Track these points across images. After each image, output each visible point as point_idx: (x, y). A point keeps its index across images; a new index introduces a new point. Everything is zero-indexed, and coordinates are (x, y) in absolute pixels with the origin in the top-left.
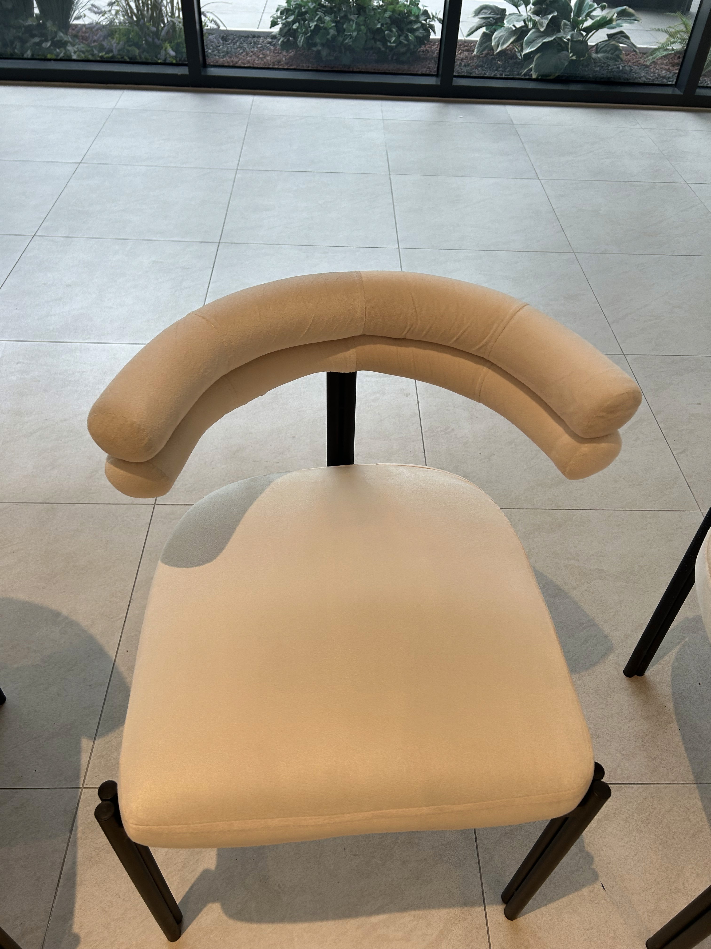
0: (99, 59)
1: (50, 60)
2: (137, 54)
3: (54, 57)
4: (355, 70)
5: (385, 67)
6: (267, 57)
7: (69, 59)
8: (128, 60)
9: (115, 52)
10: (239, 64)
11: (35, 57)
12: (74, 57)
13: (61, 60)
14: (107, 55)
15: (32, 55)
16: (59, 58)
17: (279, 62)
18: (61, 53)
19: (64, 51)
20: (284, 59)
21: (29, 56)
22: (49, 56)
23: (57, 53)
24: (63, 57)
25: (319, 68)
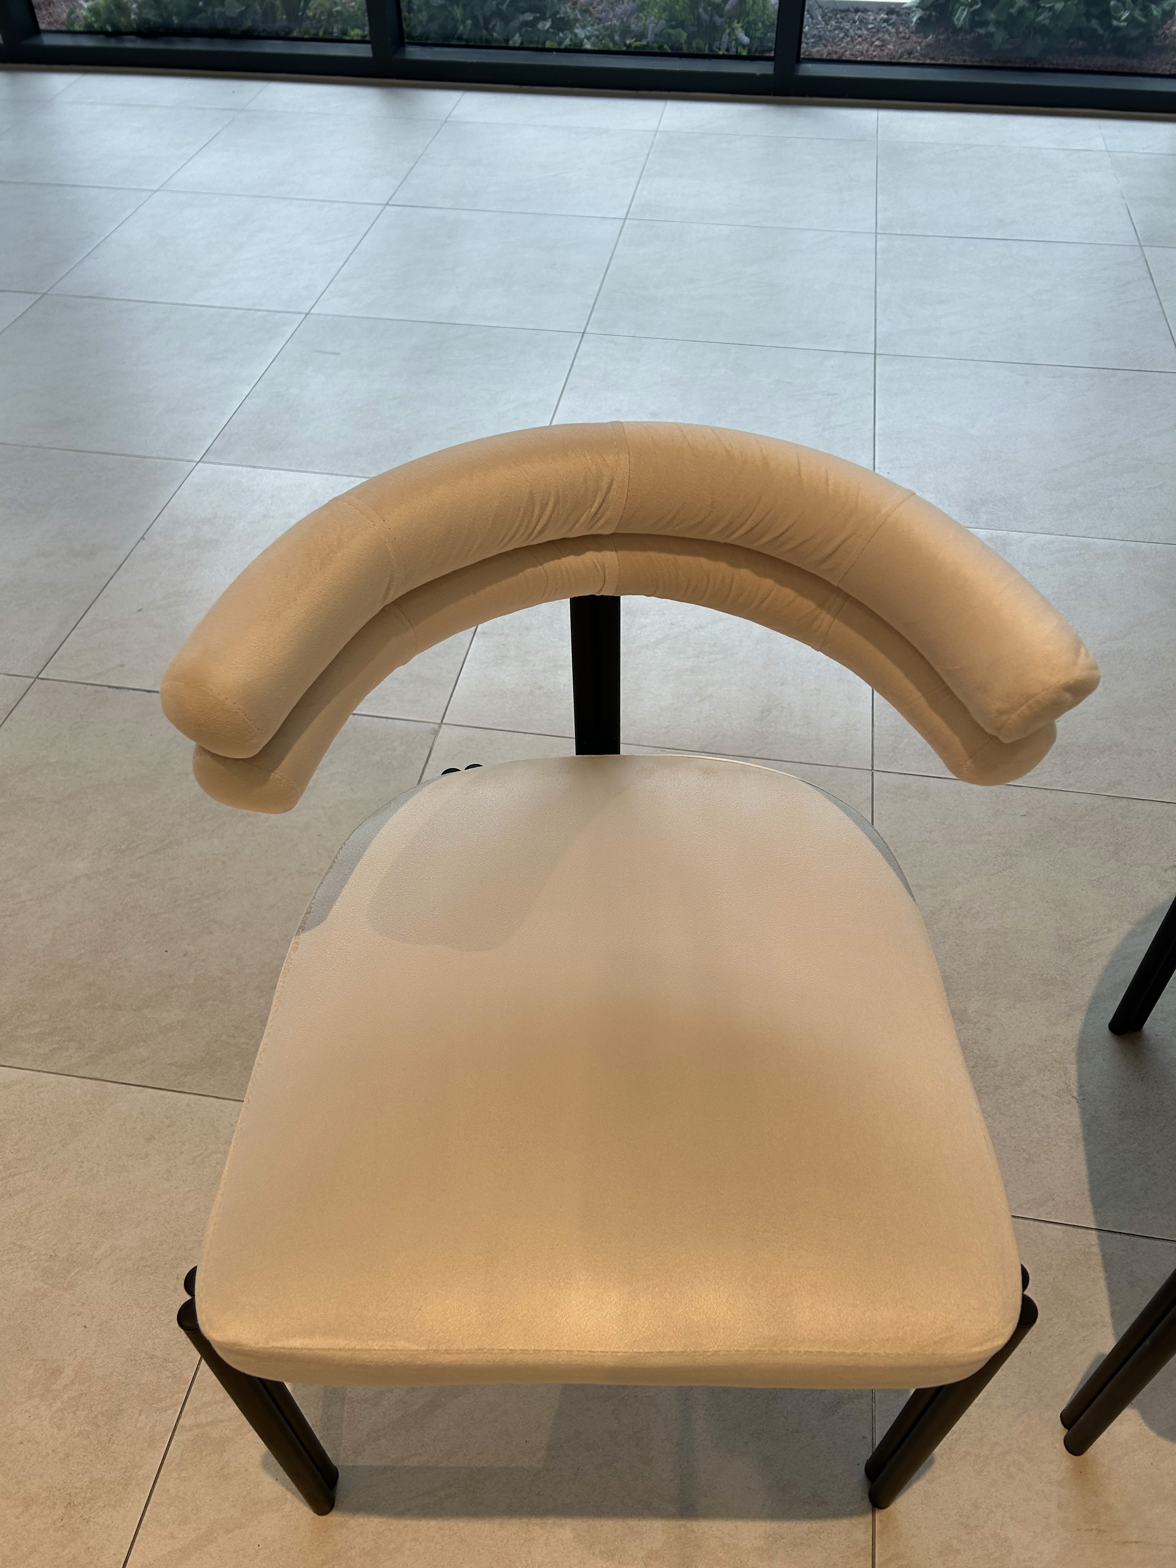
0: (624, 49)
1: (550, 50)
2: (683, 42)
3: (555, 46)
4: (1046, 66)
5: (1098, 62)
6: (888, 44)
7: (577, 49)
8: (669, 51)
9: (650, 37)
10: (847, 56)
11: (526, 45)
12: (588, 46)
13: (567, 50)
14: (638, 43)
15: (522, 43)
16: (562, 47)
17: (910, 53)
18: (565, 39)
19: (570, 36)
20: (919, 48)
21: (517, 45)
22: (548, 45)
23: (560, 38)
24: (570, 45)
25: (985, 63)
